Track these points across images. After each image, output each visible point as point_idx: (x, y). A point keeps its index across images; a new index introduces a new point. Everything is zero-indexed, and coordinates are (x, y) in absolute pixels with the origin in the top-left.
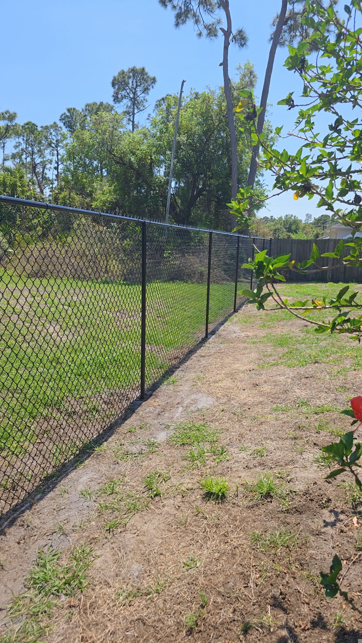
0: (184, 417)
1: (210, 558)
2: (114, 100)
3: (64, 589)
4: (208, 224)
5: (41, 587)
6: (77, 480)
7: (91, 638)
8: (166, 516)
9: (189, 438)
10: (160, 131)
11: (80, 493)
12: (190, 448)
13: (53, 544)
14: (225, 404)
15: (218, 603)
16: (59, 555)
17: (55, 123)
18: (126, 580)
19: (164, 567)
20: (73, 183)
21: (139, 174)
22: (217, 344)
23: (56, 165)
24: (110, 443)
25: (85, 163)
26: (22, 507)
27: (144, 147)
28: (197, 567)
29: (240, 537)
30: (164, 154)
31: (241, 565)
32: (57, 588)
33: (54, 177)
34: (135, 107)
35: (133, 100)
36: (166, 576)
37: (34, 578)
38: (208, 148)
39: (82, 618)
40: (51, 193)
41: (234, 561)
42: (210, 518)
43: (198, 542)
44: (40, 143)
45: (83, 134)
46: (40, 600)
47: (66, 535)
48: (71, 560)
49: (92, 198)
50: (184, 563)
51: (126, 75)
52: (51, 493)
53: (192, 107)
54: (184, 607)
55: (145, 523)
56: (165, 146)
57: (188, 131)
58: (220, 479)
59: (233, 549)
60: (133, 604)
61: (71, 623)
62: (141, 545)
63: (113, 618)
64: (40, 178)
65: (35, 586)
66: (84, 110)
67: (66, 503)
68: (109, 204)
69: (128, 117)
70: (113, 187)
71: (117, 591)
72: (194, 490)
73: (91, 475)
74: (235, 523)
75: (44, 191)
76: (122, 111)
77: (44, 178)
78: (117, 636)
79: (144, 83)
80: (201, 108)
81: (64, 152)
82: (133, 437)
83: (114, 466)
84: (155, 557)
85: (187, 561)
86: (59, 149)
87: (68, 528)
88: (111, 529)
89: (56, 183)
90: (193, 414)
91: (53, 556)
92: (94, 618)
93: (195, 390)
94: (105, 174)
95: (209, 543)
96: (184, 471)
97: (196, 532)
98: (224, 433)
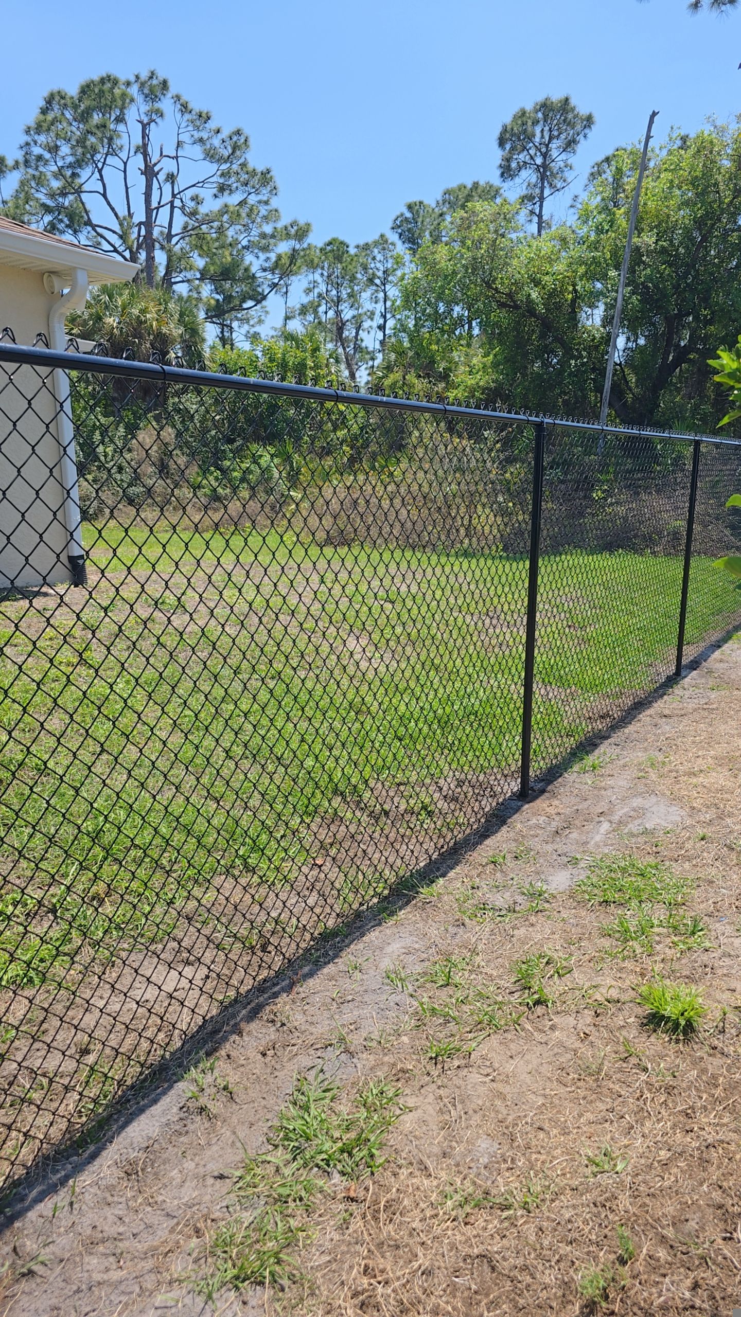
0: (612, 845)
1: (648, 1158)
2: (502, 175)
3: (339, 1161)
4: (698, 426)
5: (298, 1148)
6: (381, 949)
7: (382, 1271)
8: (556, 1050)
9: (620, 890)
10: (597, 228)
11: (384, 975)
12: (619, 912)
13: (325, 1069)
14: (709, 824)
15: (658, 1260)
16: (335, 1091)
17: (382, 236)
18: (461, 1169)
19: (544, 1157)
20: (411, 354)
21: (546, 325)
22: (701, 691)
23: (381, 321)
24: (452, 880)
25: (437, 312)
26: (275, 985)
27: (560, 267)
28: (617, 1173)
29: (724, 1125)
30: (604, 277)
31: (721, 1187)
32: (326, 1157)
33: (378, 346)
34: (546, 184)
35: (542, 170)
36: (546, 1177)
37: (286, 1128)
38: (705, 256)
39: (369, 1227)
40: (370, 378)
41: (705, 1175)
42: (654, 1070)
43: (622, 1117)
44: (353, 278)
45: (436, 252)
46: (293, 1174)
47: (352, 1055)
48: (357, 1107)
49: (447, 383)
50: (589, 1159)
51: (529, 118)
52: (330, 966)
53: (672, 167)
54: (581, 1252)
55: (511, 1057)
56: (605, 260)
57: (660, 223)
58: (683, 990)
59: (703, 1148)
60: (472, 1221)
61: (348, 1232)
62: (498, 1102)
63: (429, 1242)
64: (350, 350)
65: (286, 1143)
66: (441, 202)
67: (357, 990)
68: (482, 394)
69: (530, 208)
70: (491, 356)
71: (441, 1188)
72: (624, 1003)
73: (409, 941)
74: (713, 1091)
75: (357, 375)
76: (518, 196)
77: (358, 348)
78: (436, 1280)
79: (566, 130)
80: (693, 168)
81: (397, 293)
82: (498, 874)
83: (455, 930)
84: (527, 1133)
85: (596, 1156)
86: (388, 287)
87: (355, 1040)
88: (440, 1058)
89: (380, 356)
90: (633, 840)
91: (324, 1091)
92: (393, 1233)
93: (641, 788)
94: (476, 331)
95: (648, 1124)
96: (603, 959)
97: (620, 1096)
98: (703, 888)
